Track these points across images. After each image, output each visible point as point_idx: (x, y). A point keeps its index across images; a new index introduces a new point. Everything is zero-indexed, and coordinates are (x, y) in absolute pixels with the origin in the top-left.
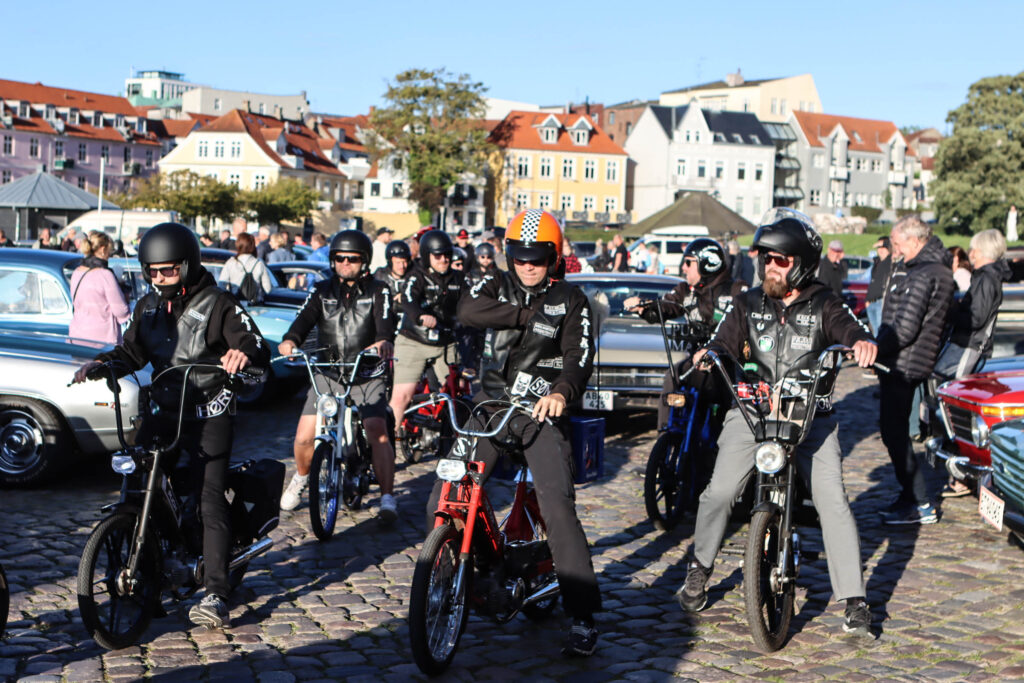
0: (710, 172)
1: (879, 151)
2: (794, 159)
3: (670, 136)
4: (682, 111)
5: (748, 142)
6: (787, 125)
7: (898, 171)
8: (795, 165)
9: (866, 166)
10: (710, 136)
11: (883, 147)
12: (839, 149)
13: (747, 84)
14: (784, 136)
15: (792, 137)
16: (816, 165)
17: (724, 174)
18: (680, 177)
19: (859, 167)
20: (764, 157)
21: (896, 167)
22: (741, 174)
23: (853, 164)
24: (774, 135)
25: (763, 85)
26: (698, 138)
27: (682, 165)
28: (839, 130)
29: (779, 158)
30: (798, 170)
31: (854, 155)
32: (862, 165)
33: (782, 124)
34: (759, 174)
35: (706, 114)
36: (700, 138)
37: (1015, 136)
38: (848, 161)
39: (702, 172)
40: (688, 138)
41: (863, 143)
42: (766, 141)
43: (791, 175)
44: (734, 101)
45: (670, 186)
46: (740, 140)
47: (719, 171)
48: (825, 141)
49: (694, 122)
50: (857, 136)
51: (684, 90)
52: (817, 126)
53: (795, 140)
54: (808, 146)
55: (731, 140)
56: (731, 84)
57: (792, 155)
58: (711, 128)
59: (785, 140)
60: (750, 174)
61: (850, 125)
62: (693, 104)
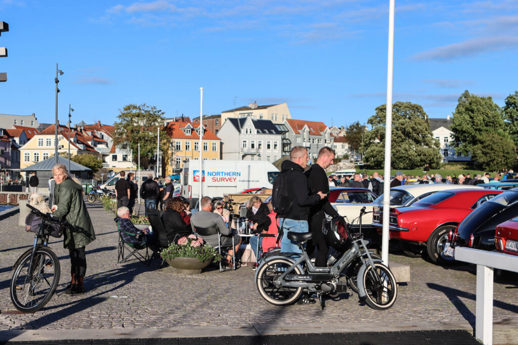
0: (256, 146)
1: (321, 135)
2: (288, 139)
3: (239, 131)
4: (243, 121)
5: (271, 133)
6: (284, 125)
8: (289, 142)
9: (316, 141)
10: (256, 130)
11: (322, 133)
12: (306, 135)
13: (259, 108)
15: (287, 130)
16: (298, 142)
17: (262, 146)
18: (245, 148)
19: (313, 142)
20: (277, 139)
21: (327, 142)
22: (269, 146)
23: (311, 140)
24: (279, 130)
25: (268, 108)
26: (251, 132)
27: (245, 143)
28: (306, 126)
29: (283, 139)
30: (290, 144)
31: (312, 137)
32: (314, 141)
33: (281, 125)
34: (275, 145)
35: (253, 121)
36: (252, 132)
38: (310, 140)
39: (253, 146)
40: (247, 132)
41: (314, 132)
42: (278, 132)
43: (287, 146)
45: (240, 152)
46: (267, 132)
47: (260, 145)
48: (300, 131)
49: (249, 125)
50: (312, 129)
51: (232, 111)
52: (297, 125)
53: (288, 131)
54: (294, 134)
55: (264, 132)
56: (253, 108)
58: (256, 127)
59: (283, 131)
60: (272, 146)
61: (310, 124)
62: (248, 117)
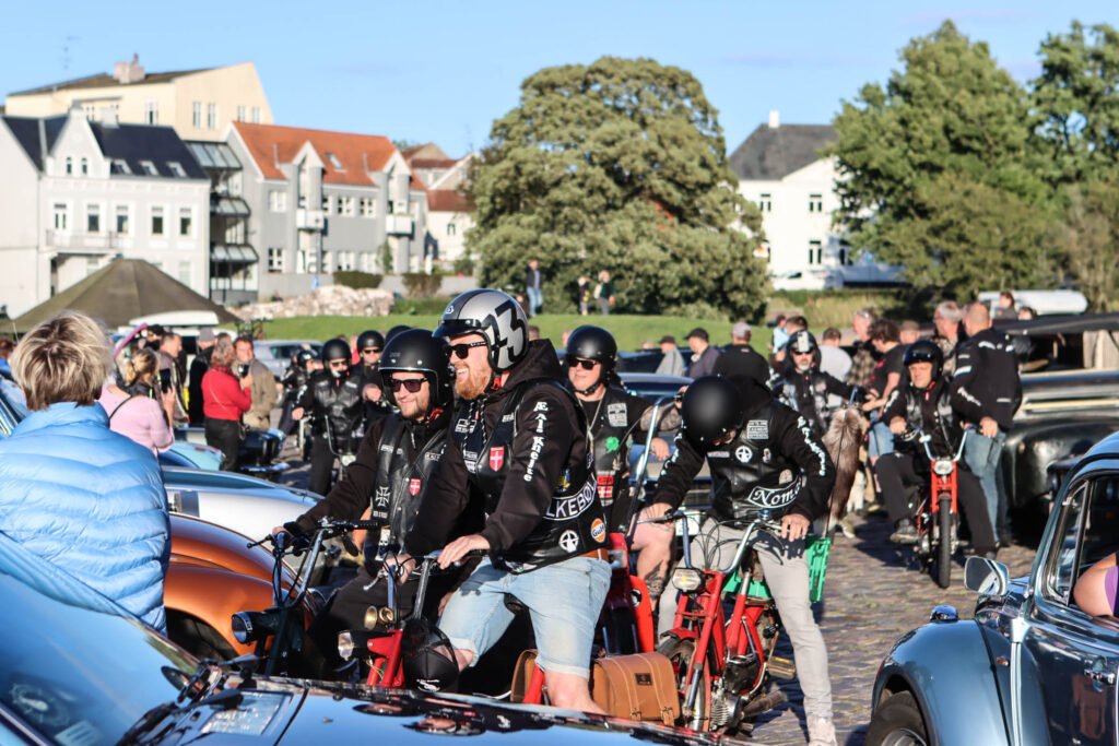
0: (107, 223)
1: (370, 184)
2: (238, 199)
3: (40, 166)
4: (56, 126)
5: (166, 173)
6: (225, 144)
7: (400, 214)
8: (241, 209)
9: (351, 207)
10: (106, 164)
11: (375, 177)
12: (309, 181)
13: (150, 79)
14: (220, 163)
15: (234, 164)
16: (275, 208)
17: (130, 225)
18: (60, 231)
19: (340, 210)
20: (192, 197)
21: (396, 209)
22: (158, 225)
23: (331, 204)
24: (205, 162)
25: (179, 81)
26: (85, 169)
27: (61, 212)
28: (308, 150)
29: (215, 198)
30: (246, 217)
31: (332, 189)
32: (345, 207)
33: (216, 144)
34: (185, 223)
35: (96, 129)
36: (89, 169)
37: (596, 159)
38: (325, 200)
39: (94, 223)
40: (69, 168)
41: (344, 171)
42: (195, 171)
43: (235, 223)
44: (133, 107)
45: (43, 247)
46: (153, 170)
47: (121, 220)
48: (286, 169)
49: (78, 142)
50: (334, 160)
51: (47, 90)
52: (275, 147)
53: (240, 169)
54: (260, 179)
55: (139, 172)
56: (124, 79)
57: (235, 192)
58: (105, 151)
59: (221, 169)
60: (171, 224)
61: (325, 143)
62: (75, 114)
